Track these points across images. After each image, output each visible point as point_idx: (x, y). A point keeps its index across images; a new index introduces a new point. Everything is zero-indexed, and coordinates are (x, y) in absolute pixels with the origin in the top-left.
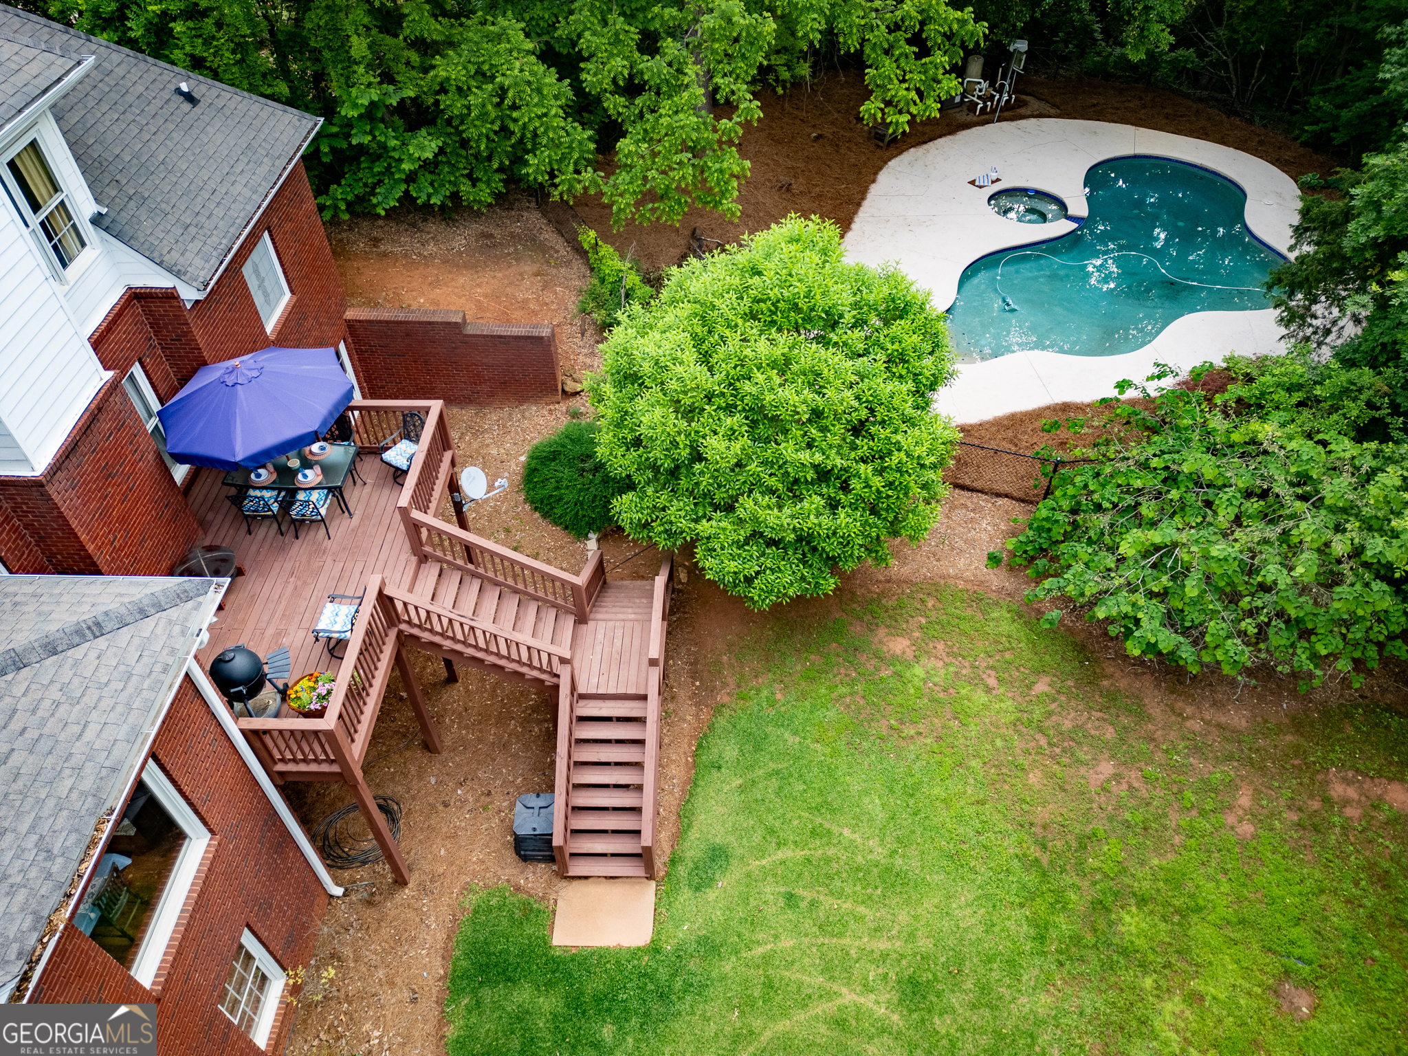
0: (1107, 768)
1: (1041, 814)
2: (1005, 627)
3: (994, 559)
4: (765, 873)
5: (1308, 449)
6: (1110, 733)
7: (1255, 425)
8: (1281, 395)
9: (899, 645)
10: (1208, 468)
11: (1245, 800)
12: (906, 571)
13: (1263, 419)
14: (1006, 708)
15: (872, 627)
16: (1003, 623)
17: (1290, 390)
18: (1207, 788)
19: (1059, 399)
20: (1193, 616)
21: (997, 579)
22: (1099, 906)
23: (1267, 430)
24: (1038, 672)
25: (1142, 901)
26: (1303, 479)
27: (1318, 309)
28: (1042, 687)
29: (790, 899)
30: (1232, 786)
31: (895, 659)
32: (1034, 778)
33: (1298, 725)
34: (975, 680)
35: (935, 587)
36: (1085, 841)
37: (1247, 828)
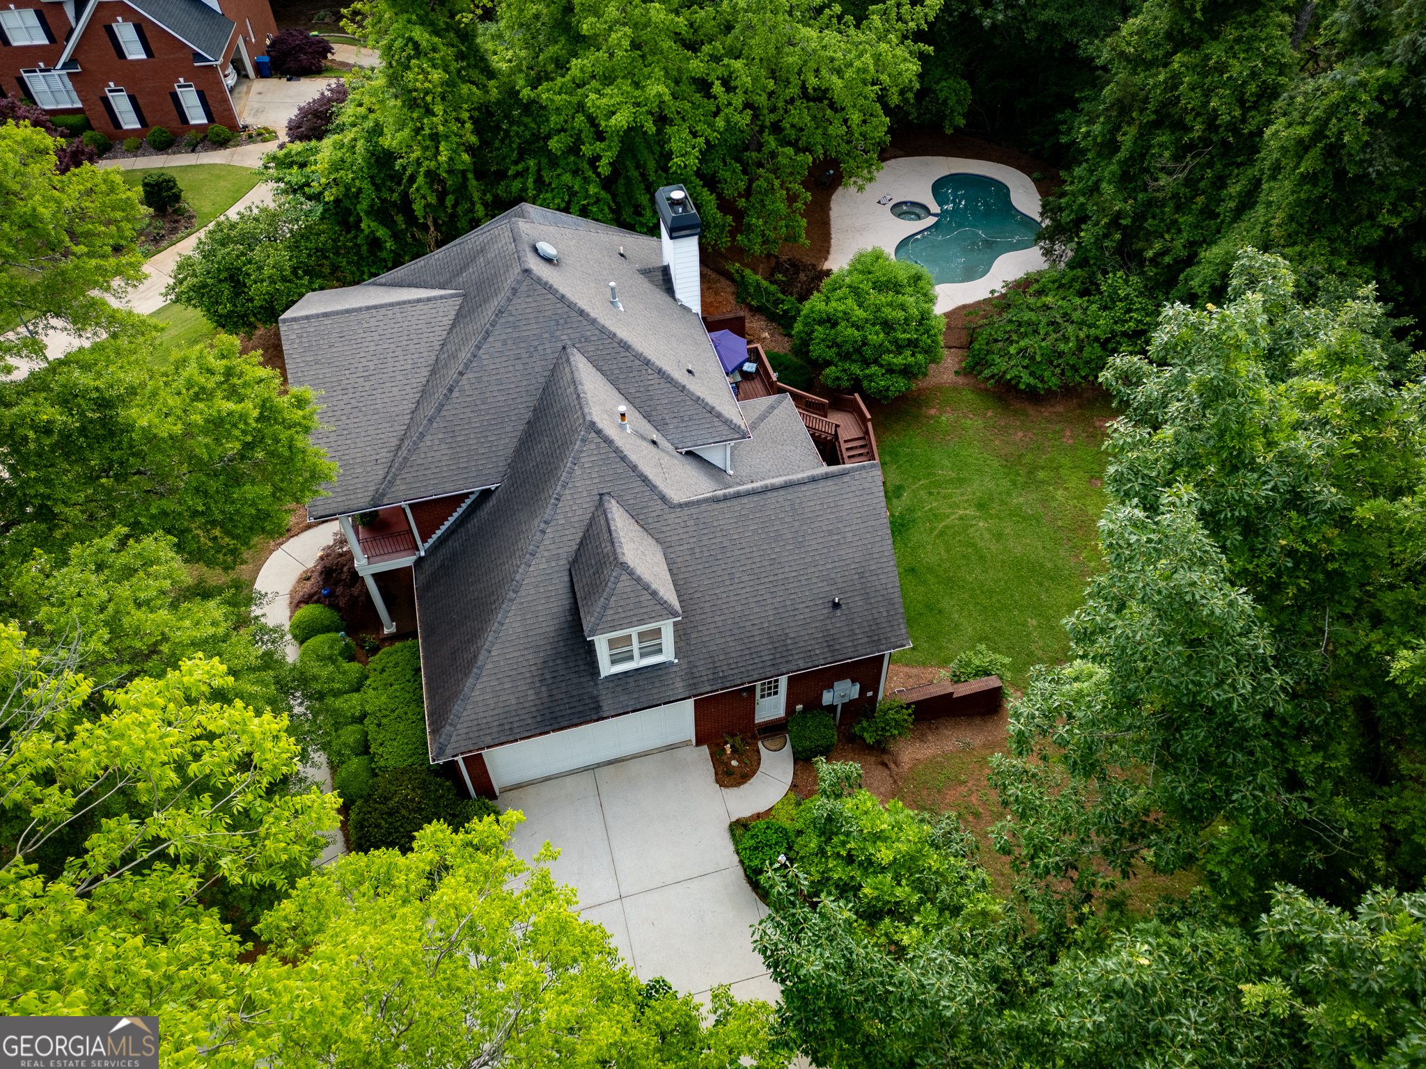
0: (1020, 434)
1: (1003, 452)
2: (970, 396)
3: (956, 372)
4: (918, 489)
5: (1064, 303)
6: (1018, 423)
7: (1044, 299)
8: (1050, 285)
9: (933, 412)
10: (1033, 316)
11: (1068, 434)
12: (925, 385)
13: (1047, 295)
14: (979, 423)
15: (920, 407)
16: (968, 395)
17: (1053, 282)
18: (1055, 432)
19: (960, 304)
20: (1039, 372)
21: (961, 380)
22: (1030, 473)
23: (1049, 300)
24: (988, 409)
25: (1043, 468)
26: (1065, 315)
27: (1056, 247)
28: (990, 414)
29: (930, 493)
30: (1063, 430)
31: (932, 417)
32: (997, 442)
33: (1080, 407)
34: (965, 417)
35: (938, 388)
36: (1020, 456)
37: (1071, 441)
